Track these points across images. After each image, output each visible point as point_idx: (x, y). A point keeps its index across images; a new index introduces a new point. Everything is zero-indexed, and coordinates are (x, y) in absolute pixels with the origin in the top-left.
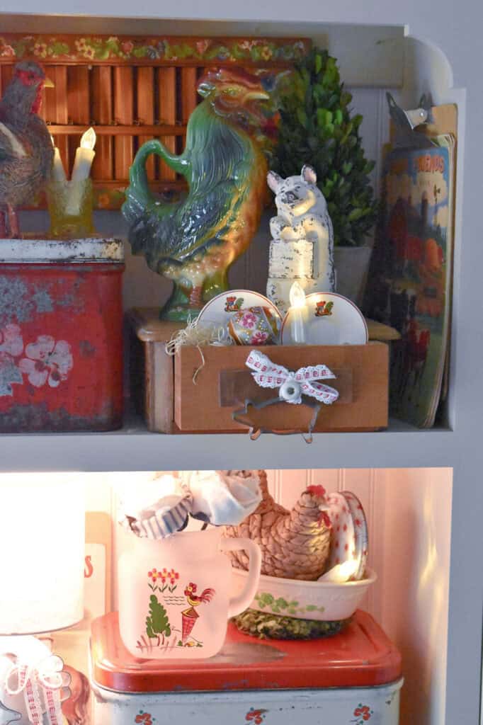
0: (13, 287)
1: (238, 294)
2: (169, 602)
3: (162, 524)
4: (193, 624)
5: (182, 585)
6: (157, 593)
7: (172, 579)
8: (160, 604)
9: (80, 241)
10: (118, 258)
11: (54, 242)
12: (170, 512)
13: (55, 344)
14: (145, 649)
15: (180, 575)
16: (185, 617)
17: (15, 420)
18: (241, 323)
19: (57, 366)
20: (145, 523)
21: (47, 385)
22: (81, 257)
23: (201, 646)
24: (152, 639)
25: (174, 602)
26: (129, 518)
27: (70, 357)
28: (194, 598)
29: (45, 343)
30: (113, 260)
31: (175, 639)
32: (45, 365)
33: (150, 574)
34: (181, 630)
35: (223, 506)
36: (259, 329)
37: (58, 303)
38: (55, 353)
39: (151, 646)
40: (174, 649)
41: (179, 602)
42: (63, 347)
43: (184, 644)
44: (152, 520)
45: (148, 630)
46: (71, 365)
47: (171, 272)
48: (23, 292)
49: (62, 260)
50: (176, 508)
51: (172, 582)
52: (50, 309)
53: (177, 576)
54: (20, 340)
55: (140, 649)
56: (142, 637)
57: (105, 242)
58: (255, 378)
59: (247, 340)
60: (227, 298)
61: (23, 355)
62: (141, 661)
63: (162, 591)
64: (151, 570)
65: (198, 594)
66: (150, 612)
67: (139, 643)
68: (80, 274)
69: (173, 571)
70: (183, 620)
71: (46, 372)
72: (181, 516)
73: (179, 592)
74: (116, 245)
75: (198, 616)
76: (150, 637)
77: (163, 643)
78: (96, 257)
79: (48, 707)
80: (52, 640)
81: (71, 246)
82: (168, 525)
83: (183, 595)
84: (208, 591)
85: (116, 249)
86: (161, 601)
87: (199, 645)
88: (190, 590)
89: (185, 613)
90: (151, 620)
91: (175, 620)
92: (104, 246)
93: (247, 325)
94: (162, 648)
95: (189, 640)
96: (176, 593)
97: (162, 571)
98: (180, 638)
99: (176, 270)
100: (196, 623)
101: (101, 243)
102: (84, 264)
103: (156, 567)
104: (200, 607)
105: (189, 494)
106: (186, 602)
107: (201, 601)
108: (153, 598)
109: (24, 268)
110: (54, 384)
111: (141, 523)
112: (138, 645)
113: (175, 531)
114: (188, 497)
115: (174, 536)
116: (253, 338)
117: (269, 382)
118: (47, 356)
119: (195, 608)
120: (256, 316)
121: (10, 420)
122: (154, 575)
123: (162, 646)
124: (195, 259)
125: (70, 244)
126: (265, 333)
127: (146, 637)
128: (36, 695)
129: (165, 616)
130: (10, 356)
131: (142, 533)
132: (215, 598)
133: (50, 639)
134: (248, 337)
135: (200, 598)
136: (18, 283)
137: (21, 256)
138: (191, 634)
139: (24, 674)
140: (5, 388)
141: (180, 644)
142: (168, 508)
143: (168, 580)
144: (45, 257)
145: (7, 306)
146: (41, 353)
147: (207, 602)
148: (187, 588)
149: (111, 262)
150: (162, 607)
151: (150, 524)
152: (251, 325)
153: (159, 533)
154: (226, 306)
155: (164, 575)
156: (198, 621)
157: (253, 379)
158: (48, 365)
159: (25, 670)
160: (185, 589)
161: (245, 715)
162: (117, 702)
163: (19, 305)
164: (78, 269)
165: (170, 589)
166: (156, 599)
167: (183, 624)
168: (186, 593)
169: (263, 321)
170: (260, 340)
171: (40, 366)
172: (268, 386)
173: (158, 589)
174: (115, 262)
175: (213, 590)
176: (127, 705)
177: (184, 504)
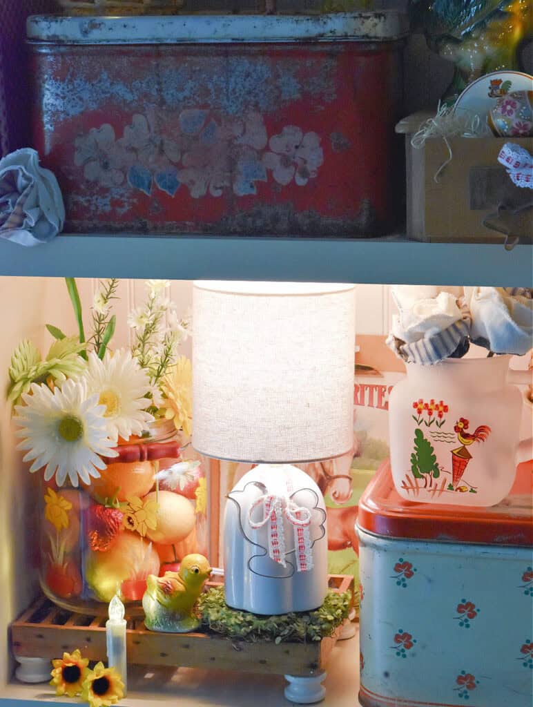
0: (254, 71)
1: (505, 76)
2: (437, 438)
3: (430, 348)
4: (466, 466)
5: (451, 420)
6: (422, 427)
7: (441, 412)
8: (426, 440)
9: (330, 15)
10: (379, 35)
11: (301, 18)
12: (439, 334)
13: (303, 136)
14: (411, 490)
15: (449, 408)
16: (456, 458)
17: (259, 223)
18: (500, 110)
19: (305, 162)
20: (413, 346)
21: (293, 182)
22: (330, 34)
23: (475, 492)
24: (418, 479)
25: (442, 439)
26: (397, 339)
27: (320, 151)
28: (466, 436)
29: (291, 135)
30: (371, 38)
31: (445, 481)
32: (292, 159)
33: (415, 405)
34: (452, 472)
35: (502, 331)
36: (520, 117)
37: (306, 88)
38: (303, 147)
39: (418, 487)
40: (443, 493)
41: (449, 440)
42: (312, 139)
43: (455, 488)
44: (420, 343)
45: (414, 469)
46: (322, 160)
47: (449, 52)
48: (266, 76)
49: (310, 38)
50: (447, 330)
51: (440, 416)
52: (297, 96)
53: (446, 409)
54: (263, 130)
55: (405, 490)
56: (407, 477)
57: (361, 16)
58: (511, 176)
59: (505, 130)
60: (491, 82)
61: (267, 149)
62: (409, 504)
63: (428, 425)
64: (417, 401)
65: (471, 431)
66: (415, 448)
67: (404, 482)
68: (330, 55)
69: (442, 402)
70: (454, 460)
71: (292, 169)
72: (453, 340)
73: (449, 427)
74: (376, 20)
75: (471, 457)
76: (416, 477)
77: (431, 486)
78: (349, 34)
79: (297, 545)
80: (350, 479)
81: (320, 21)
82: (436, 349)
83: (453, 431)
84: (482, 429)
85: (376, 24)
86: (427, 436)
87: (472, 491)
88: (461, 426)
89: (455, 452)
90: (417, 457)
91: (444, 460)
92: (359, 21)
93: (506, 113)
94: (429, 491)
95: (461, 484)
96: (444, 428)
97: (429, 403)
98: (450, 481)
99: (453, 50)
100: (468, 465)
101: (355, 18)
102: (334, 43)
103: (422, 398)
104: (473, 447)
105: (466, 315)
106: (456, 440)
107: (474, 440)
108: (418, 432)
109: (266, 48)
110: (301, 182)
111: (409, 345)
112: (403, 485)
113: (445, 358)
114: (465, 318)
115: (444, 362)
116: (513, 128)
117: (527, 181)
118: (293, 149)
119: (466, 446)
120: (517, 102)
121: (254, 222)
122: (419, 406)
123: (431, 488)
124: (473, 35)
125: (319, 20)
126: (527, 122)
127: (412, 477)
128: (280, 530)
129: (433, 454)
130: (252, 149)
131: (410, 358)
132: (490, 437)
133: (347, 477)
134: (507, 127)
135: (473, 436)
136: (262, 65)
137: (263, 35)
138: (463, 477)
139: (268, 505)
140: (248, 186)
141: (451, 487)
142: (436, 330)
143: (435, 413)
144: (290, 35)
145: (249, 93)
146: (287, 146)
147: (481, 441)
148: (457, 423)
149: (368, 40)
150: (429, 443)
151: (417, 347)
152: (510, 112)
153: (427, 358)
154: (490, 91)
155: (430, 407)
156: (471, 463)
157: (509, 177)
158: (296, 160)
159: (270, 502)
160: (455, 425)
161: (522, 575)
162: (375, 546)
163: (262, 91)
164: (327, 48)
165: (437, 423)
166: (422, 433)
167: (453, 465)
168: (456, 429)
169: (524, 108)
170: (521, 132)
171: (286, 161)
172: (526, 186)
173: (423, 422)
174: (373, 40)
175: (488, 428)
176: (385, 551)
177: (460, 326)
